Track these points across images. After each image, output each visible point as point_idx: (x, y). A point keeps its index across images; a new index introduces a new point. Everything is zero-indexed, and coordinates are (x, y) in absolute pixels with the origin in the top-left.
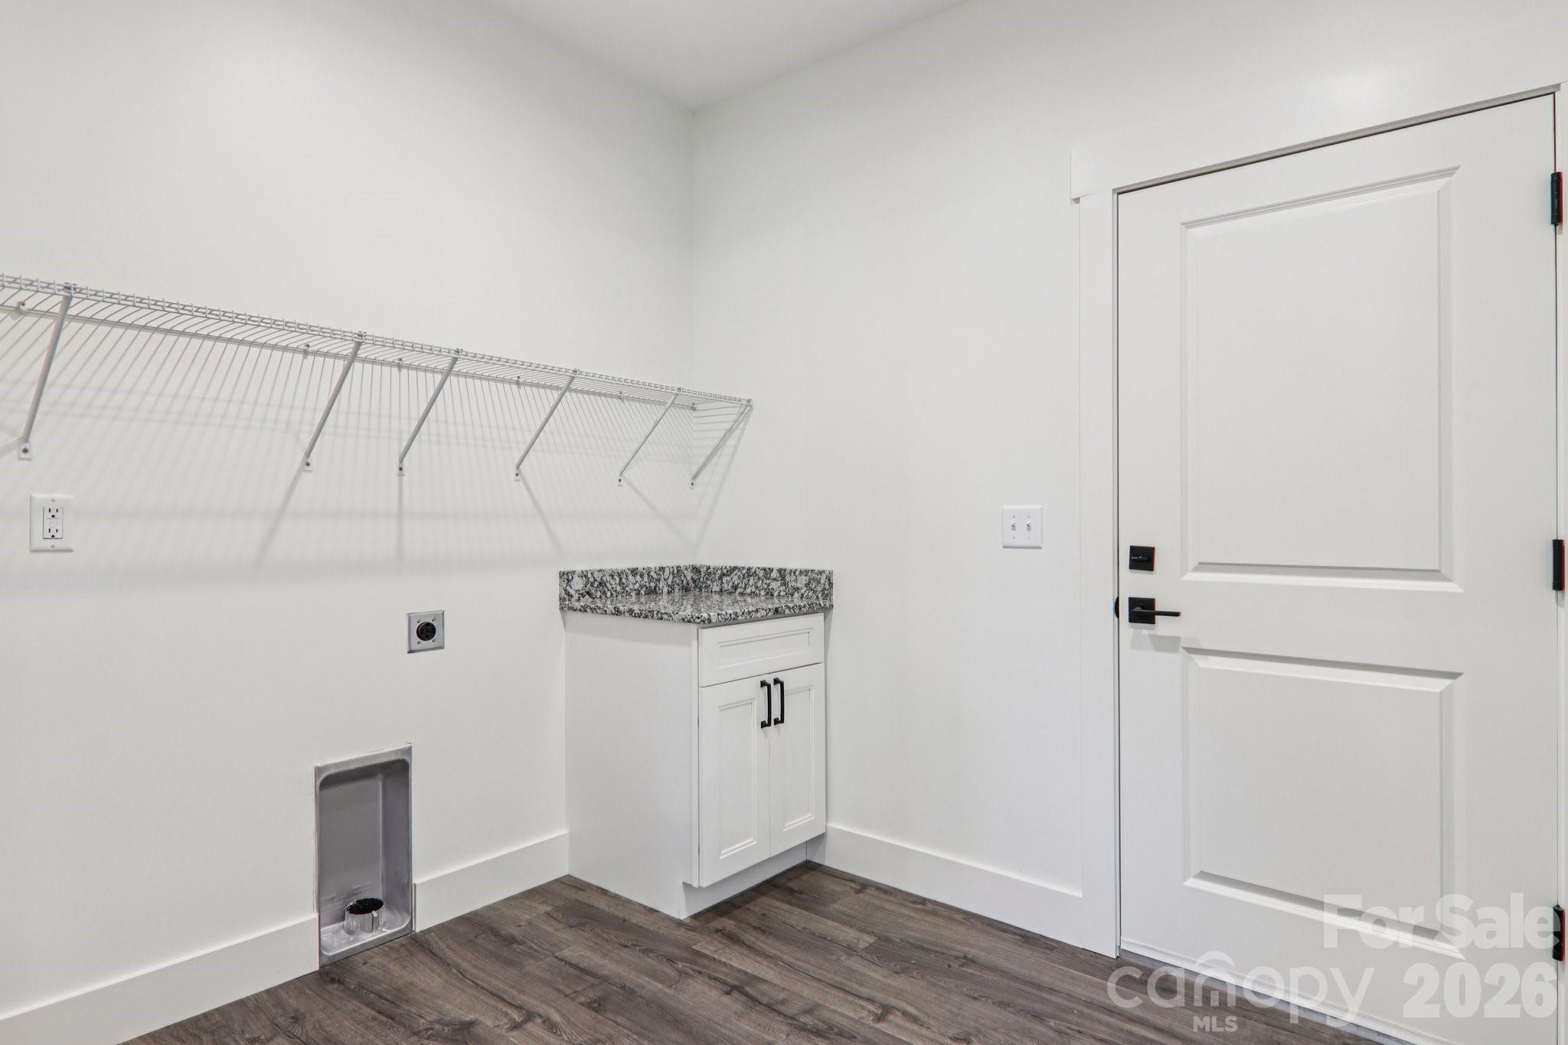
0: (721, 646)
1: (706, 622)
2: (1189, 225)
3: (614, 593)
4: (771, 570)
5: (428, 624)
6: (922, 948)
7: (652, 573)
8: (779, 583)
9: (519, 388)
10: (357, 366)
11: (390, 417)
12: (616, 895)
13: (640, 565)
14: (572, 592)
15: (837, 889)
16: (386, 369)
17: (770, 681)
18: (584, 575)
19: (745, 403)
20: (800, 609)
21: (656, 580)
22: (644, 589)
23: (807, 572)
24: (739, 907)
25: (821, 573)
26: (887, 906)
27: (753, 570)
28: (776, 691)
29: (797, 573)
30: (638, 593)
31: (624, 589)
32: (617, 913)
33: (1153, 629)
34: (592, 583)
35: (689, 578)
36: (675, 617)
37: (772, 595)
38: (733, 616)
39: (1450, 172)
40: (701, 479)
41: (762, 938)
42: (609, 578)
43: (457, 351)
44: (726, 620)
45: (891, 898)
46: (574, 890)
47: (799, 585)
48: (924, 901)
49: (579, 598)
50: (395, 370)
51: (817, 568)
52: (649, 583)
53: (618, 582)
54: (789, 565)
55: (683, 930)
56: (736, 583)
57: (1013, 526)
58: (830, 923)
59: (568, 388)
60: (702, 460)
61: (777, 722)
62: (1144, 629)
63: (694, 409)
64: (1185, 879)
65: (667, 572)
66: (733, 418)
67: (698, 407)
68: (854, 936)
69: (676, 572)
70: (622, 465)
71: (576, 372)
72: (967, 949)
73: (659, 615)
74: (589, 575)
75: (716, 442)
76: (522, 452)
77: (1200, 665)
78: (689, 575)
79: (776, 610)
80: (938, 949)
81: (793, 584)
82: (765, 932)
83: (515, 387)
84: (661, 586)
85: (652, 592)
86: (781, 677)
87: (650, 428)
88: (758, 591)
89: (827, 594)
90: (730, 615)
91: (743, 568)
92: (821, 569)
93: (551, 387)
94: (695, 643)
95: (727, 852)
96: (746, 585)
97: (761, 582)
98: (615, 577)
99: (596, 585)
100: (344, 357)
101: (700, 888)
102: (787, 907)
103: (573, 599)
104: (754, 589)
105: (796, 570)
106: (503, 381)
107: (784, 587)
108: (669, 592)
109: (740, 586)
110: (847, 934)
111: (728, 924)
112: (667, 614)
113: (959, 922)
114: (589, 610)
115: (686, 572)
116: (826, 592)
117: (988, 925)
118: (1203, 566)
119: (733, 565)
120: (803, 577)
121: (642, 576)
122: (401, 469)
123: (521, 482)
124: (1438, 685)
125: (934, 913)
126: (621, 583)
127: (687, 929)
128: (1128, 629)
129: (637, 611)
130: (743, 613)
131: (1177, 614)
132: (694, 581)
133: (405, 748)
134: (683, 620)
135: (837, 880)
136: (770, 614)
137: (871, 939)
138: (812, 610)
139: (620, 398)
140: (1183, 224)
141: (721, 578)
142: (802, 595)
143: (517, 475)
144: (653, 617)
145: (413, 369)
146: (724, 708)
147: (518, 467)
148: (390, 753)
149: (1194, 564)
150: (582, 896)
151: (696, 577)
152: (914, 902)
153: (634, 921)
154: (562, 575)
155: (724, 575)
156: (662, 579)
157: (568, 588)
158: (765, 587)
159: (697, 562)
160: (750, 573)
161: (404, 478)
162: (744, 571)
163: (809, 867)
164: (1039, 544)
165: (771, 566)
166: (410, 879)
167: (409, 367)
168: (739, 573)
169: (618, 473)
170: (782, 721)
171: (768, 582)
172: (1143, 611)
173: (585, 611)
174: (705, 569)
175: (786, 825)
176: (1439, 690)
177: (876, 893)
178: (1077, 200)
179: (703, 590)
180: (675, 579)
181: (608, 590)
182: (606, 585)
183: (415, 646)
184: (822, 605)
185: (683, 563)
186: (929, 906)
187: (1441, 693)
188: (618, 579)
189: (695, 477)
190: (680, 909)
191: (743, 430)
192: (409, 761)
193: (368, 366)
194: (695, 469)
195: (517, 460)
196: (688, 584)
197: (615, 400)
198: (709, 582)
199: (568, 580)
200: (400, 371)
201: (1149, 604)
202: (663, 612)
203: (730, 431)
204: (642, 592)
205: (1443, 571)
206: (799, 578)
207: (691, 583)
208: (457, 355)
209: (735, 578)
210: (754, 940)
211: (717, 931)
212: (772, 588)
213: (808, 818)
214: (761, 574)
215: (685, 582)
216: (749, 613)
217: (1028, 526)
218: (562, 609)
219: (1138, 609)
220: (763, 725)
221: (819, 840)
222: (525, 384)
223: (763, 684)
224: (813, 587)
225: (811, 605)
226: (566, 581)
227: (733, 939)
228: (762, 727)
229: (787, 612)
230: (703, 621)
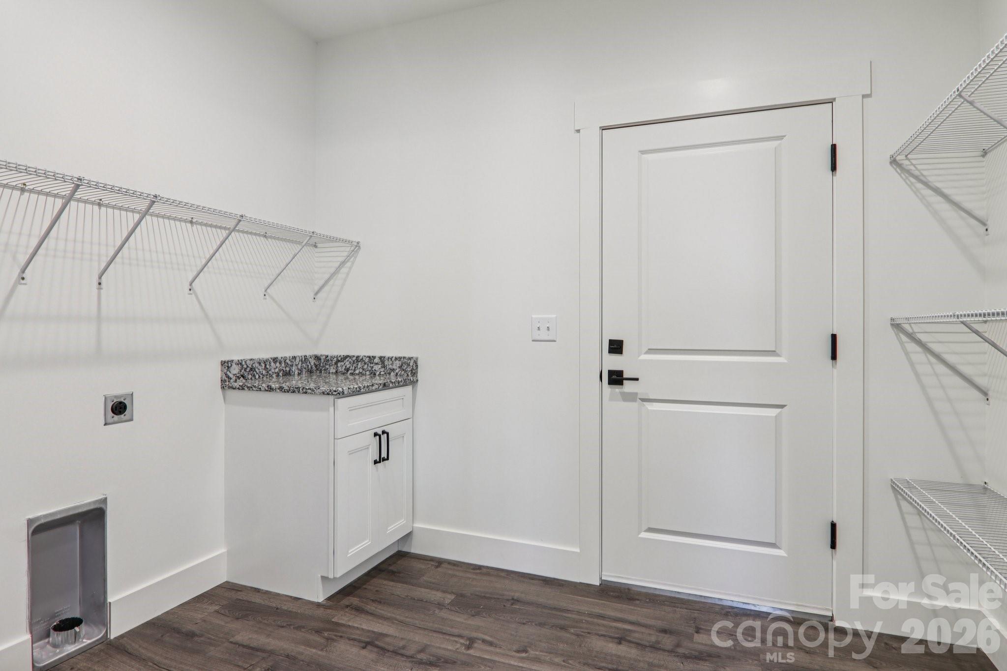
0: (350, 410)
1: (341, 394)
2: (643, 152)
3: (261, 376)
4: (374, 357)
5: (121, 403)
6: (485, 597)
7: (288, 361)
8: (380, 366)
9: (192, 226)
10: (73, 204)
11: (99, 244)
12: (267, 591)
13: (279, 355)
14: (231, 375)
15: (423, 567)
16: (89, 206)
17: (380, 433)
18: (239, 363)
19: (356, 244)
20: (399, 383)
21: (290, 365)
22: (282, 372)
23: (400, 358)
24: (359, 588)
25: (410, 359)
26: (457, 573)
27: (361, 358)
28: (384, 438)
29: (393, 359)
30: (278, 375)
31: (268, 372)
32: (271, 604)
33: (622, 388)
34: (245, 369)
35: (312, 364)
36: (317, 391)
37: (375, 374)
38: (358, 389)
39: (781, 138)
40: (319, 295)
41: (380, 607)
42: (257, 365)
43: (156, 196)
44: (353, 392)
45: (459, 568)
46: (234, 592)
47: (394, 367)
48: (480, 567)
49: (236, 380)
50: (96, 208)
51: (407, 356)
52: (285, 368)
53: (263, 367)
54: (388, 354)
55: (322, 609)
56: (348, 366)
57: (538, 328)
58: (423, 590)
59: (234, 230)
60: (322, 282)
61: (384, 460)
62: (617, 389)
63: (316, 246)
64: (639, 534)
65: (298, 359)
66: (346, 254)
67: (319, 245)
68: (440, 596)
69: (303, 360)
70: (266, 285)
71: (243, 216)
72: (513, 594)
73: (304, 390)
74: (243, 363)
75: (332, 270)
76: (195, 273)
77: (649, 408)
78: (312, 361)
79: (385, 385)
80: (495, 597)
81: (390, 366)
82: (380, 602)
83: (189, 225)
84: (293, 370)
85: (287, 374)
86: (386, 429)
87: (290, 259)
88: (364, 372)
89: (414, 373)
90: (356, 388)
91: (354, 356)
92: (410, 356)
93: (220, 228)
94: (332, 409)
95: (352, 551)
96: (355, 368)
97: (366, 366)
98: (262, 364)
99: (248, 370)
100: (63, 197)
101: (335, 578)
102: (392, 583)
103: (232, 381)
104: (361, 371)
105: (392, 357)
106: (180, 220)
107: (384, 369)
108: (299, 374)
109: (351, 368)
110: (437, 596)
111: (354, 601)
112: (310, 389)
113: (504, 578)
114: (246, 388)
115: (310, 359)
116: (414, 371)
117: (522, 577)
118: (651, 351)
119: (345, 354)
120: (397, 362)
121: (280, 363)
122: (100, 284)
123: (193, 295)
124: (773, 412)
125: (488, 574)
126: (266, 368)
127: (325, 608)
128: (607, 388)
129: (286, 388)
130: (364, 387)
131: (637, 379)
132: (316, 366)
133: (101, 499)
134: (323, 393)
135: (422, 561)
136: (381, 387)
137: (453, 597)
138: (405, 384)
139: (265, 236)
140: (640, 151)
141: (336, 363)
142: (397, 374)
143: (190, 290)
144: (299, 392)
145: (110, 207)
146: (351, 453)
147: (191, 284)
148: (90, 504)
149: (645, 349)
150: (242, 596)
151: (317, 363)
152: (474, 569)
153: (285, 608)
154: (223, 363)
155: (339, 361)
156: (294, 365)
157: (228, 373)
158: (370, 369)
159: (318, 352)
160: (358, 359)
161: (102, 291)
162: (354, 358)
163: (401, 555)
164: (555, 339)
165: (374, 355)
166: (105, 598)
167: (107, 206)
168: (350, 360)
169: (264, 290)
170: (388, 459)
171: (372, 365)
172: (616, 378)
173: (243, 389)
174: (324, 357)
175: (389, 529)
176: (775, 415)
177: (449, 567)
178: (578, 131)
179: (323, 372)
180: (303, 364)
181: (257, 373)
182: (255, 370)
183: (110, 420)
184: (412, 380)
185: (308, 353)
186: (484, 570)
187: (776, 416)
188: (263, 365)
189: (316, 294)
190: (319, 595)
191: (353, 263)
192: (105, 508)
193: (81, 205)
194: (316, 288)
195: (190, 279)
196: (312, 368)
197: (262, 238)
198: (327, 367)
199: (228, 367)
200: (100, 209)
201: (620, 373)
202: (307, 388)
203: (343, 263)
204: (281, 374)
205: (777, 351)
206: (395, 362)
207: (314, 367)
208: (154, 200)
209: (347, 363)
210: (374, 609)
211: (347, 606)
212: (375, 370)
213: (402, 522)
214: (367, 360)
215: (310, 367)
216: (368, 386)
217: (548, 327)
218: (223, 388)
219: (614, 377)
220: (376, 462)
221: (408, 536)
222: (197, 223)
223: (376, 434)
224: (405, 368)
225: (405, 380)
226: (226, 368)
227: (359, 610)
228: (375, 464)
229: (391, 385)
230: (339, 393)
